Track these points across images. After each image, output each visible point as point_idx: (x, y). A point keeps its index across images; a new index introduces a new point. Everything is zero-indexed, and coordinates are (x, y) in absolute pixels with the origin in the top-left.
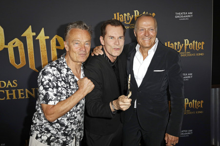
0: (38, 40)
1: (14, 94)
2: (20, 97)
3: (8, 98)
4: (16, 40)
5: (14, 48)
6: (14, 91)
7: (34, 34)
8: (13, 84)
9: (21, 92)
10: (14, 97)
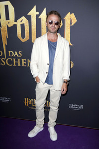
0: (40, 19)
1: (19, 62)
2: (23, 65)
3: (15, 65)
4: (23, 18)
5: (21, 25)
6: (19, 59)
7: (38, 13)
8: (18, 54)
9: (24, 61)
10: (19, 65)
